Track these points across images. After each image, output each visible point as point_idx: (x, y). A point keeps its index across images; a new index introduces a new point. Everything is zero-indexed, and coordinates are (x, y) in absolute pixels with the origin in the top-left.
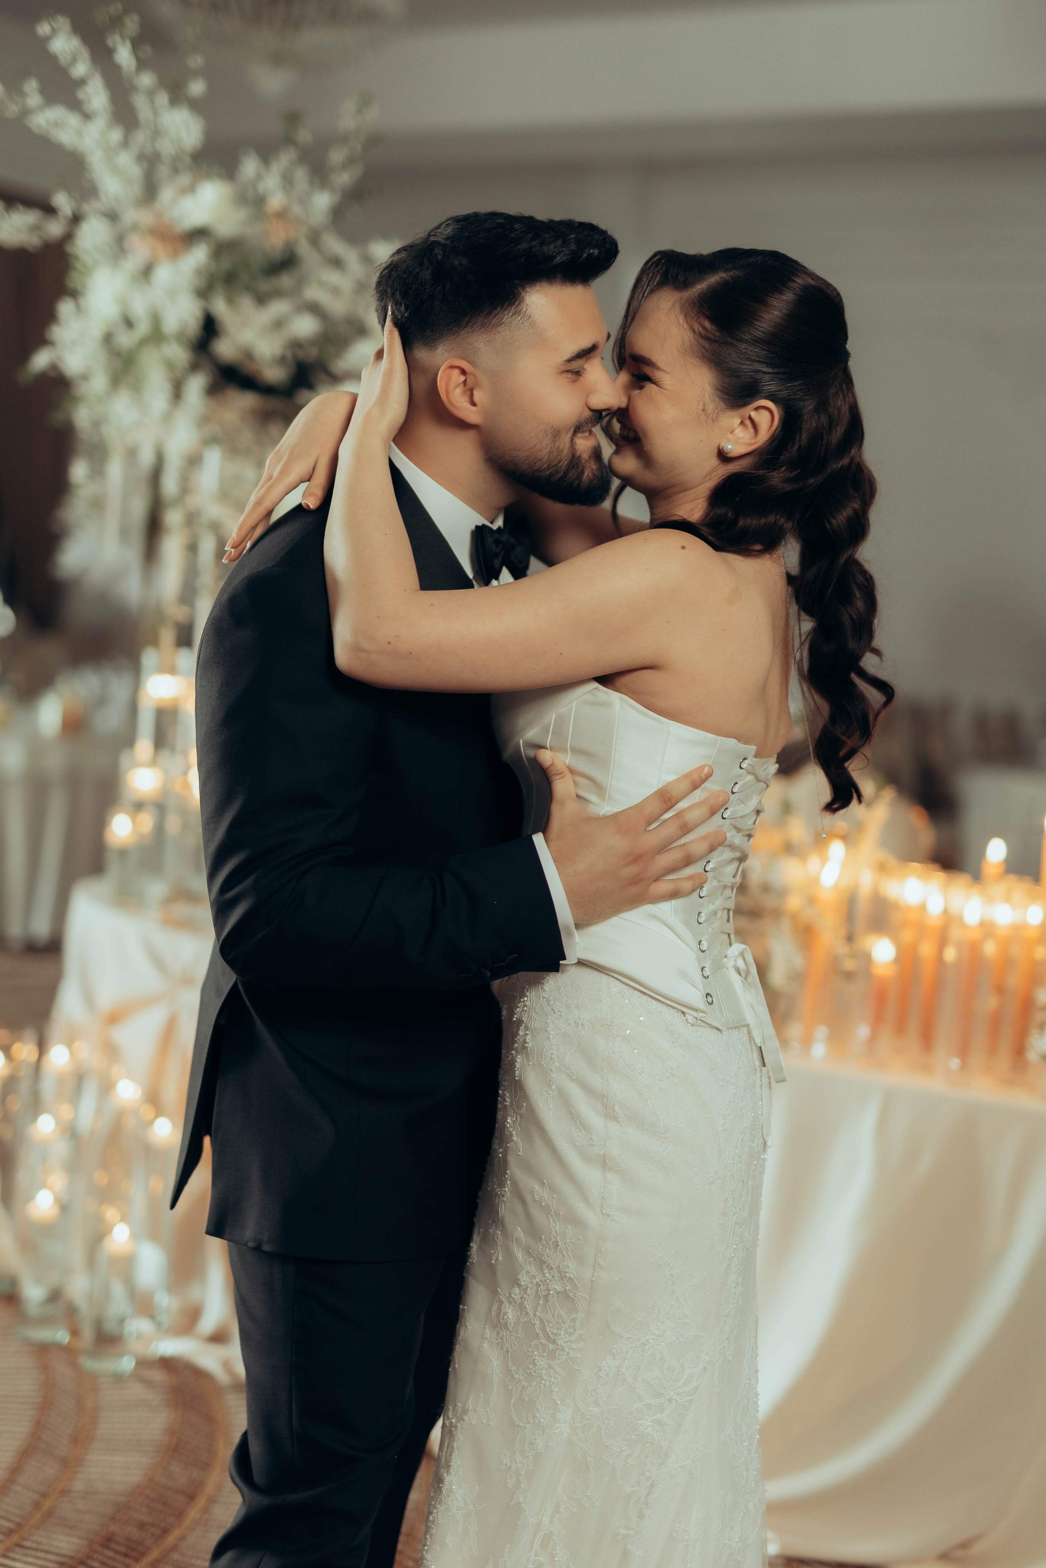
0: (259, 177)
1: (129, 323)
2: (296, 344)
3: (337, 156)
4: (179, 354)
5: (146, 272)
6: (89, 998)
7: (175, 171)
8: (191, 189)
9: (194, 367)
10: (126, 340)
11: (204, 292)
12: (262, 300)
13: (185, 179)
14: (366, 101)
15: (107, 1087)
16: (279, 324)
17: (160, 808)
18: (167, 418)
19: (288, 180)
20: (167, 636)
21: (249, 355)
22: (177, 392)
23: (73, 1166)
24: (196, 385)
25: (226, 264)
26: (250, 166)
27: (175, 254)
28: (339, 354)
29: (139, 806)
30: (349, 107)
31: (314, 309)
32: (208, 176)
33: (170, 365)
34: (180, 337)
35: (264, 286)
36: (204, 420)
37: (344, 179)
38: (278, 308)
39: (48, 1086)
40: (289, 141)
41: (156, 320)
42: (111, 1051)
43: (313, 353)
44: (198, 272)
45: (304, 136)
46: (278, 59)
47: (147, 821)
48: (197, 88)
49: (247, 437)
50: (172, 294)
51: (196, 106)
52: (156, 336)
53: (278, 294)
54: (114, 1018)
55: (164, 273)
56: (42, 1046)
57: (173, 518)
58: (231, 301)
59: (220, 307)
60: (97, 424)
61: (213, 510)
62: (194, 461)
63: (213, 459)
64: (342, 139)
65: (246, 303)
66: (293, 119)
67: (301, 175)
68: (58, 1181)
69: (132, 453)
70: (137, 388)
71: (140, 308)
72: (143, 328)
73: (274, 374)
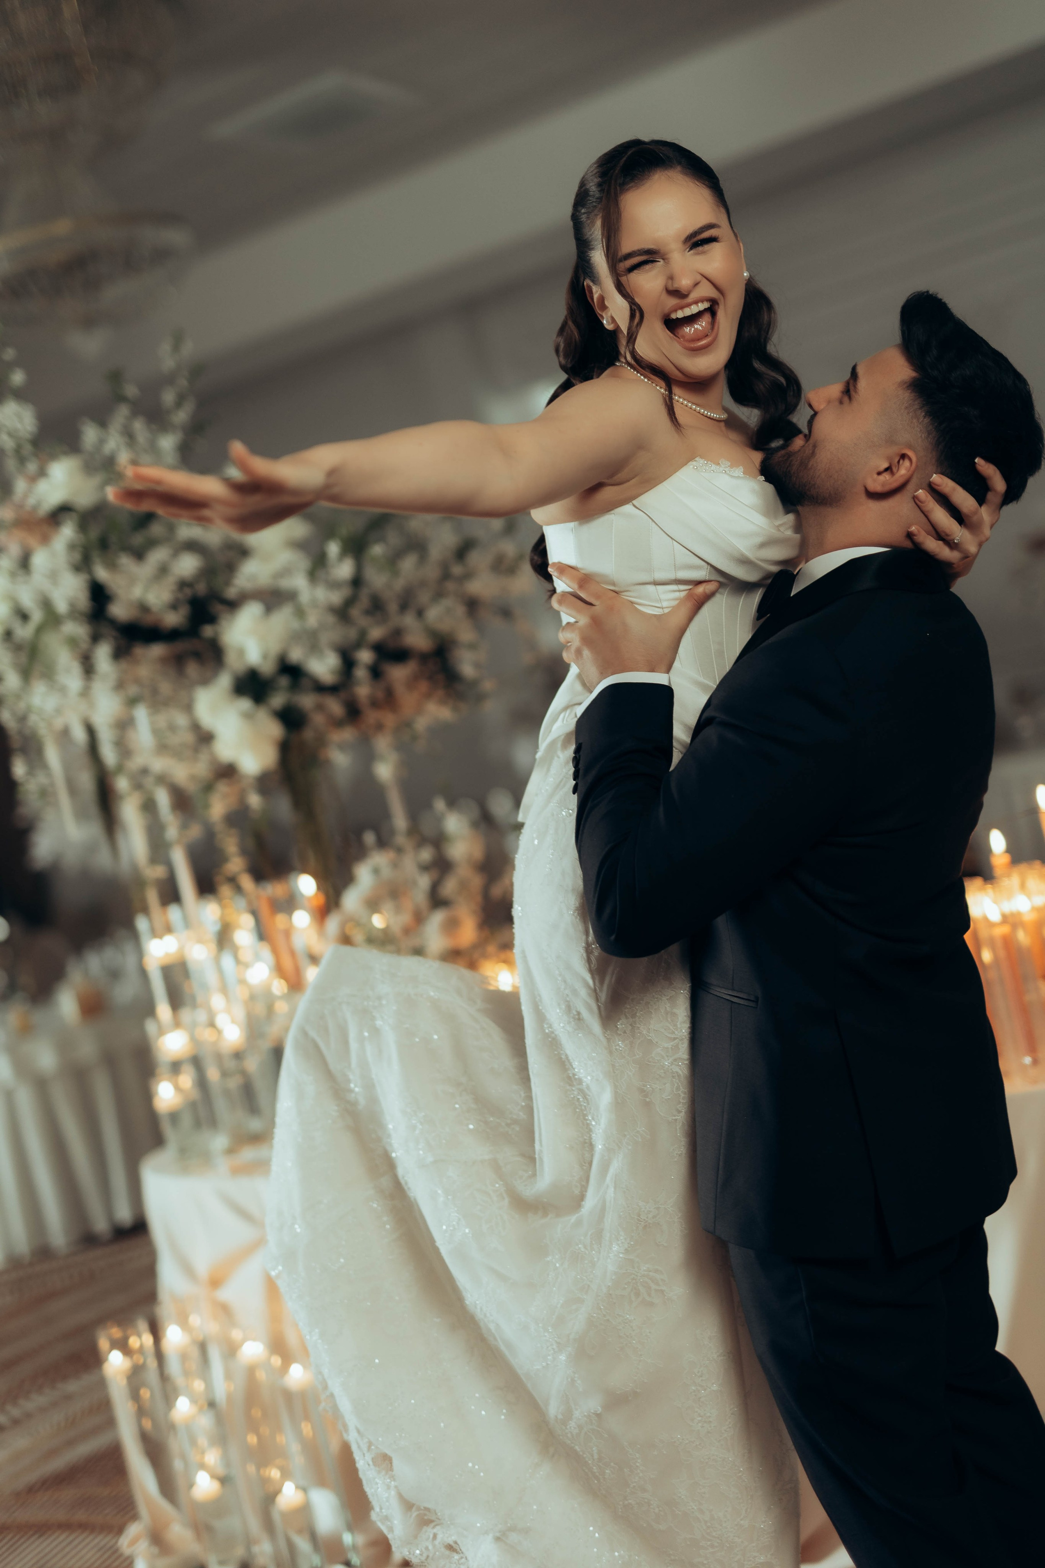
0: (102, 442)
1: (23, 616)
2: (183, 584)
3: (168, 397)
4: (78, 630)
5: (25, 563)
6: (188, 1270)
7: (22, 460)
8: (42, 473)
9: (95, 638)
10: (24, 632)
11: (83, 564)
12: (139, 555)
13: (32, 467)
14: (178, 341)
15: (231, 1350)
16: (163, 570)
17: (196, 1062)
18: (85, 693)
19: (129, 436)
20: (152, 897)
21: (144, 608)
22: (88, 668)
23: (221, 1439)
24: (103, 654)
25: (94, 533)
26: (90, 434)
27: (45, 540)
28: (228, 583)
29: (176, 1067)
30: (165, 348)
31: (192, 546)
32: (53, 457)
33: (72, 642)
34: (74, 613)
35: (137, 539)
36: (120, 686)
37: (182, 416)
38: (157, 556)
39: (174, 1367)
40: (121, 398)
41: (47, 605)
42: (225, 1311)
43: (201, 588)
44: (72, 547)
45: (131, 390)
46: (89, 322)
47: (187, 1080)
48: (18, 378)
49: (166, 687)
50: (53, 576)
51: (20, 395)
52: (52, 619)
53: (152, 543)
54: (216, 1282)
55: (40, 560)
56: (155, 1330)
57: (122, 784)
58: (112, 566)
59: (102, 574)
60: (22, 719)
61: (159, 764)
62: (124, 725)
63: (141, 714)
64: (170, 380)
65: (125, 561)
66: (116, 377)
67: (139, 426)
68: (212, 1457)
69: (65, 734)
70: (49, 674)
71: (28, 600)
72: (37, 616)
73: (173, 619)
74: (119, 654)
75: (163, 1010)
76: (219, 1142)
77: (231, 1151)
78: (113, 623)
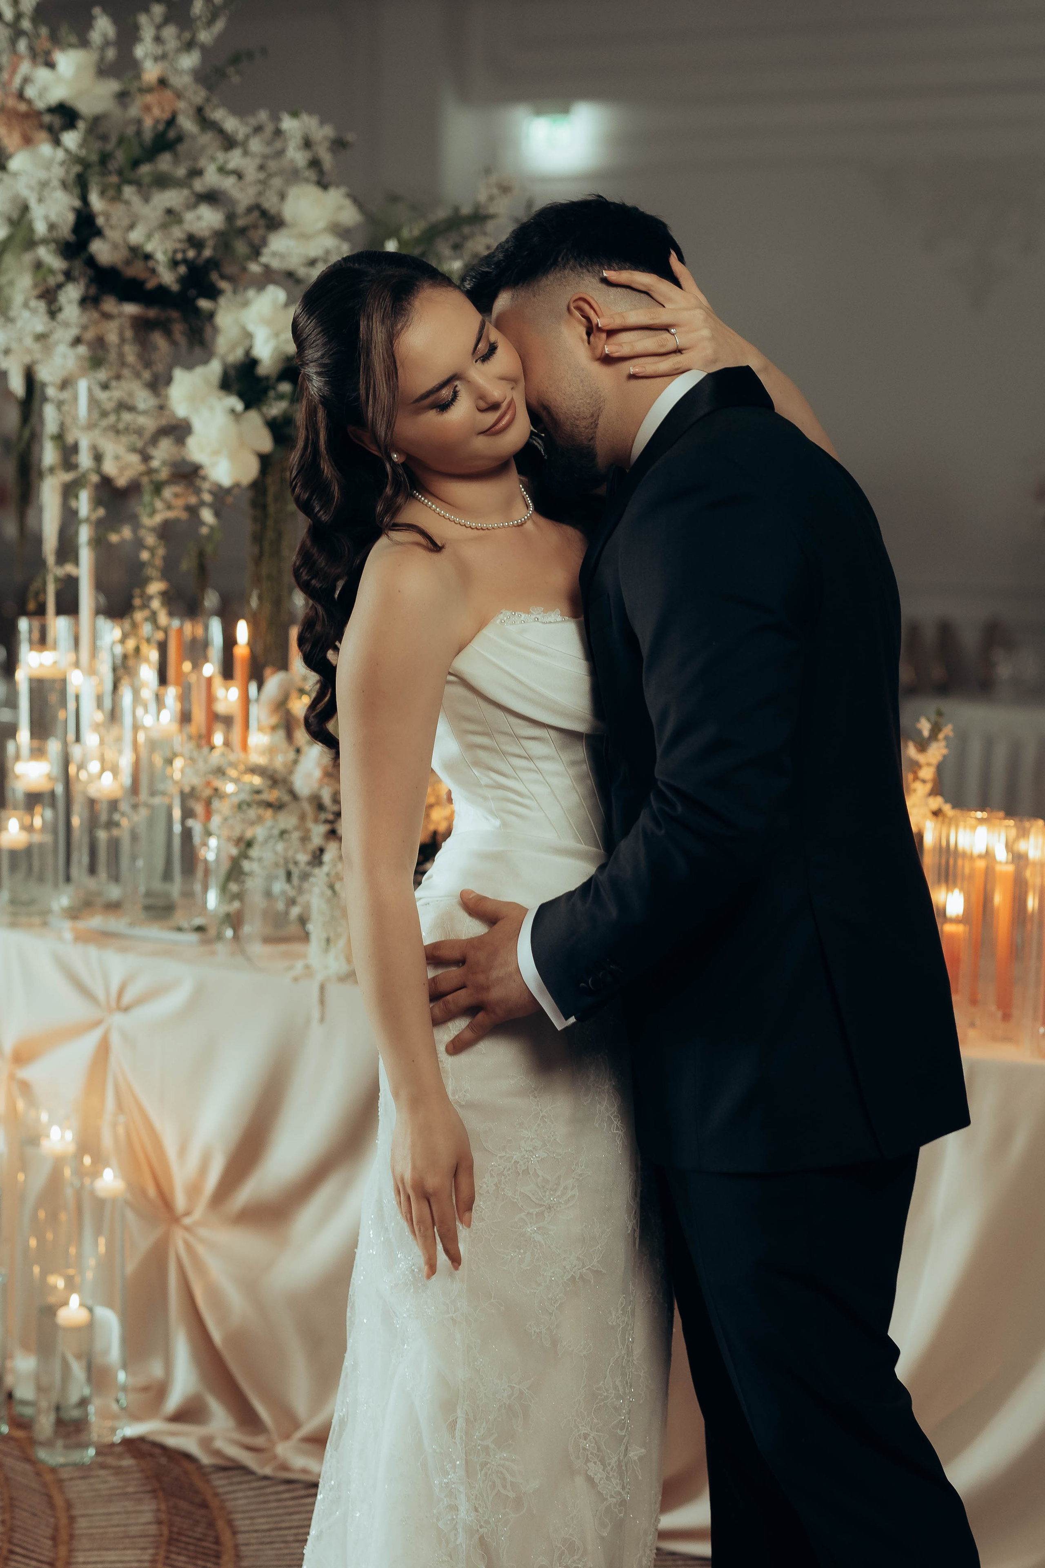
4: (54, 259)
9: (68, 276)
11: (78, 184)
12: (147, 191)
13: (22, 46)
16: (170, 219)
18: (44, 337)
19: (158, 44)
21: (138, 256)
22: (51, 305)
24: (73, 295)
29: (30, 801)
31: (217, 199)
33: (40, 272)
34: (52, 238)
35: (144, 173)
36: (79, 340)
43: (208, 252)
44: (70, 163)
50: (42, 188)
59: (97, 203)
73: (168, 278)
74: (87, 302)
75: (24, 735)
76: (63, 900)
77: (74, 913)
78: (91, 262)
